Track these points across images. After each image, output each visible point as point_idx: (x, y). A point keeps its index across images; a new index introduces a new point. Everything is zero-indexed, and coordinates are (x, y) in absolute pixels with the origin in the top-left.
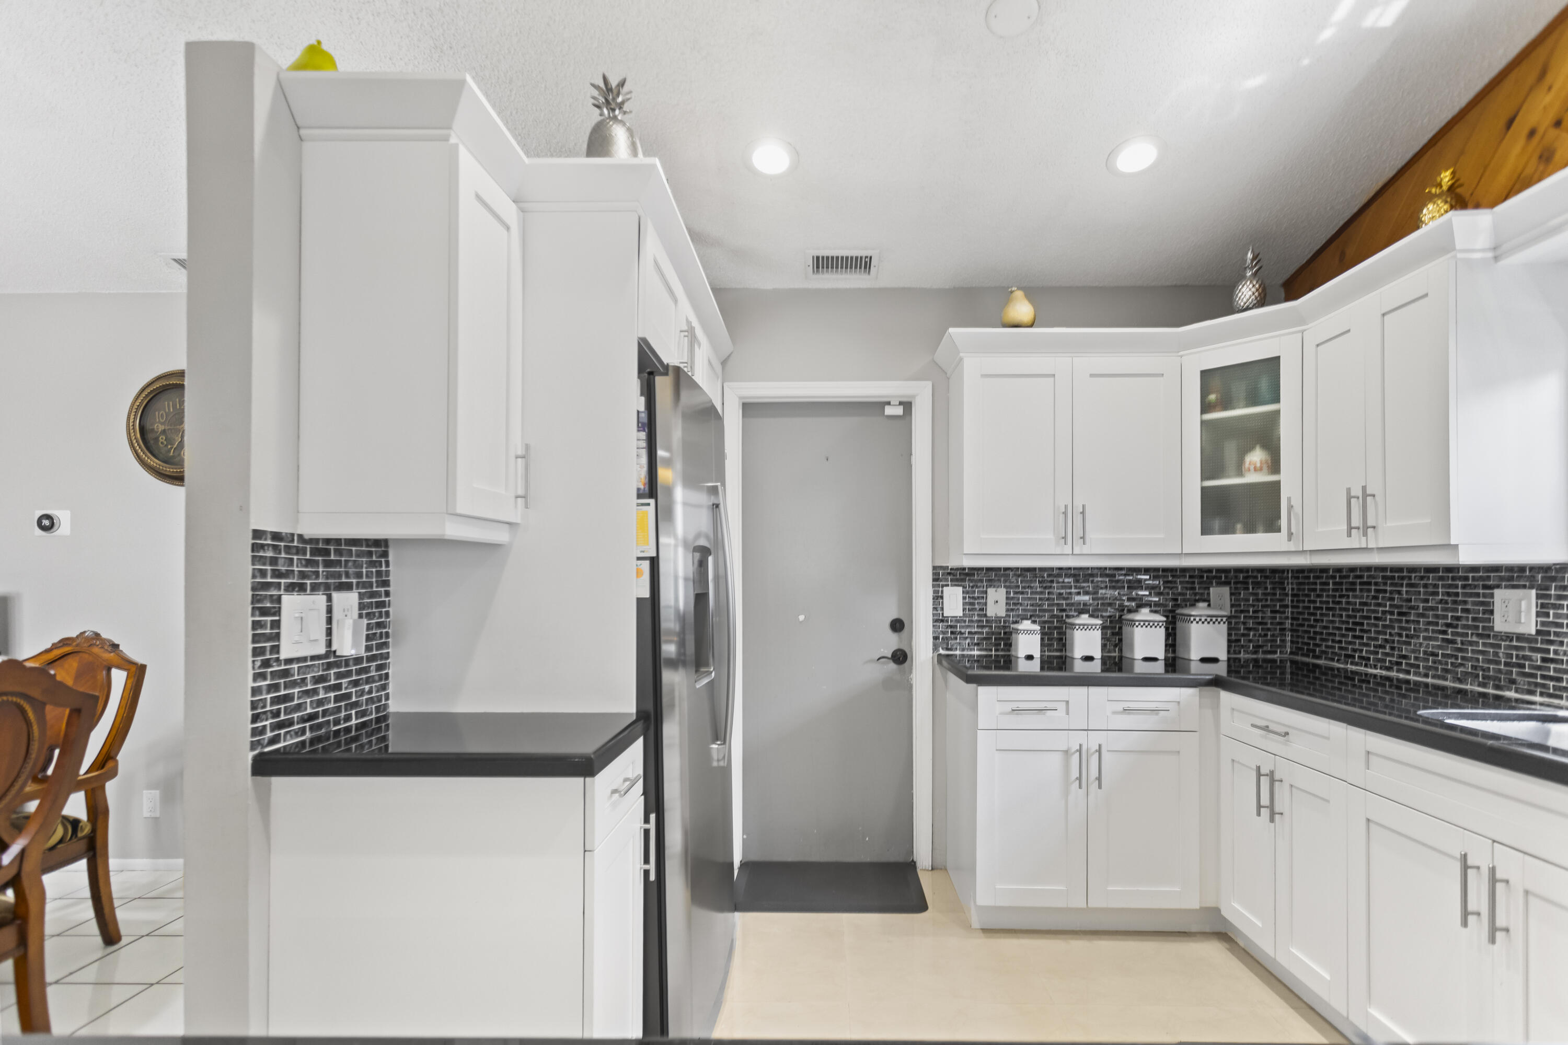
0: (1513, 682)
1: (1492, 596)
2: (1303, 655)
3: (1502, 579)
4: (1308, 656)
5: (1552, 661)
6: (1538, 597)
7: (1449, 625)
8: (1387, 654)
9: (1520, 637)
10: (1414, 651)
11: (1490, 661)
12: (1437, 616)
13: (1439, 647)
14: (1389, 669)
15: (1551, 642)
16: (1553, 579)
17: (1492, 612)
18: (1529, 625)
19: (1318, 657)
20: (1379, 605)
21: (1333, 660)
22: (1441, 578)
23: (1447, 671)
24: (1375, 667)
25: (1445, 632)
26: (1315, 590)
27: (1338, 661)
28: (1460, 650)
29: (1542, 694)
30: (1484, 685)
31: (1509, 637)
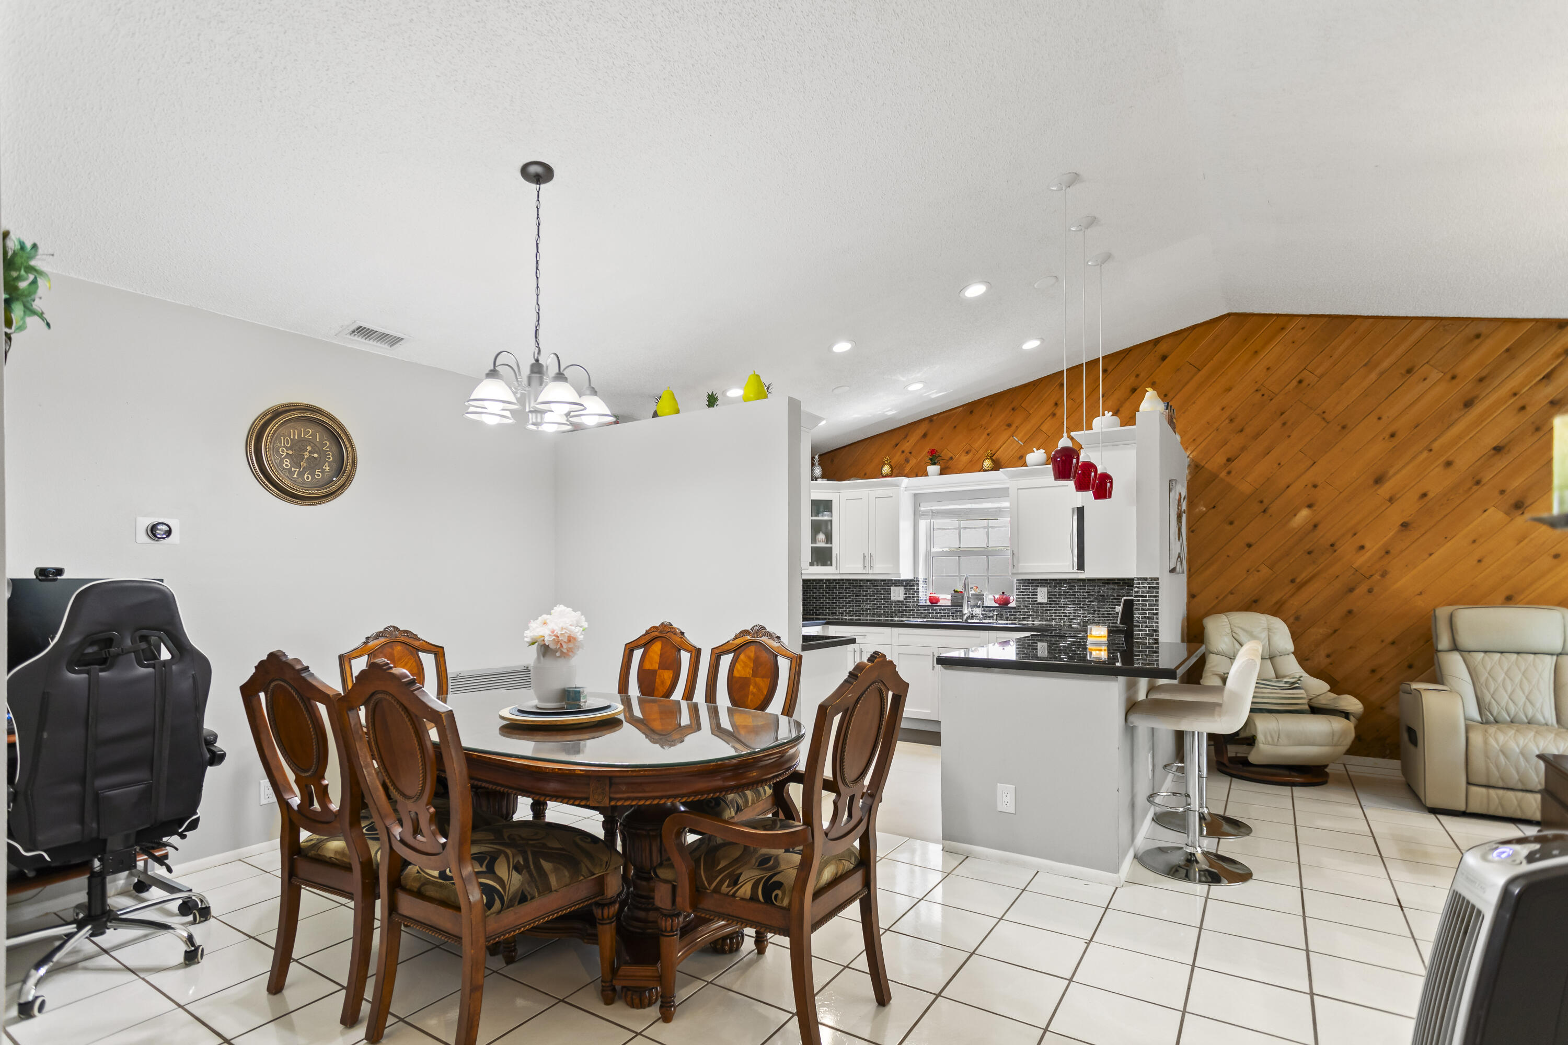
0: (896, 615)
1: (890, 589)
2: (810, 615)
3: (893, 583)
4: (813, 615)
5: (908, 607)
6: (904, 589)
7: (875, 599)
8: (851, 611)
9: (899, 601)
10: (862, 609)
11: (889, 609)
12: (871, 596)
13: (872, 606)
14: (851, 616)
15: (908, 602)
16: (908, 583)
17: (890, 594)
18: (902, 598)
19: (819, 615)
20: (847, 593)
21: (826, 615)
22: (872, 584)
23: (874, 614)
24: (846, 616)
25: (873, 601)
26: (816, 588)
27: (829, 615)
28: (879, 607)
29: (913, 618)
30: (887, 617)
31: (895, 601)
